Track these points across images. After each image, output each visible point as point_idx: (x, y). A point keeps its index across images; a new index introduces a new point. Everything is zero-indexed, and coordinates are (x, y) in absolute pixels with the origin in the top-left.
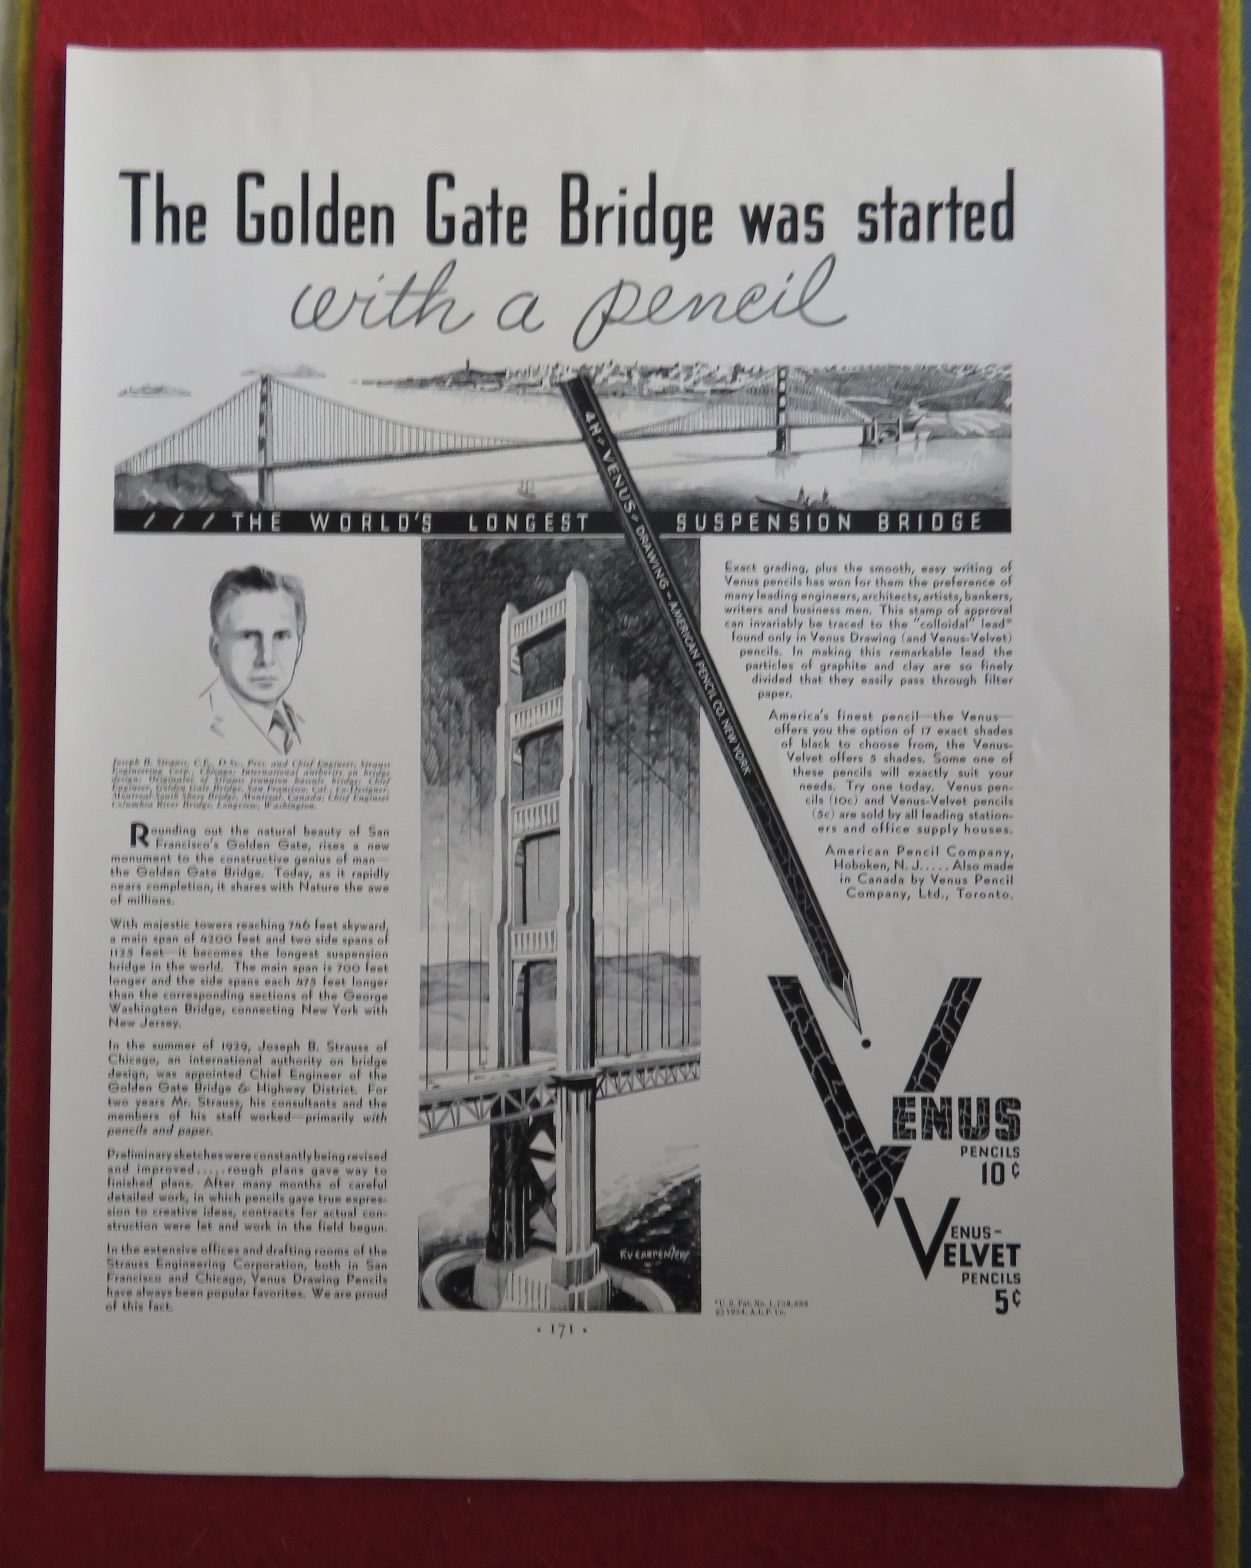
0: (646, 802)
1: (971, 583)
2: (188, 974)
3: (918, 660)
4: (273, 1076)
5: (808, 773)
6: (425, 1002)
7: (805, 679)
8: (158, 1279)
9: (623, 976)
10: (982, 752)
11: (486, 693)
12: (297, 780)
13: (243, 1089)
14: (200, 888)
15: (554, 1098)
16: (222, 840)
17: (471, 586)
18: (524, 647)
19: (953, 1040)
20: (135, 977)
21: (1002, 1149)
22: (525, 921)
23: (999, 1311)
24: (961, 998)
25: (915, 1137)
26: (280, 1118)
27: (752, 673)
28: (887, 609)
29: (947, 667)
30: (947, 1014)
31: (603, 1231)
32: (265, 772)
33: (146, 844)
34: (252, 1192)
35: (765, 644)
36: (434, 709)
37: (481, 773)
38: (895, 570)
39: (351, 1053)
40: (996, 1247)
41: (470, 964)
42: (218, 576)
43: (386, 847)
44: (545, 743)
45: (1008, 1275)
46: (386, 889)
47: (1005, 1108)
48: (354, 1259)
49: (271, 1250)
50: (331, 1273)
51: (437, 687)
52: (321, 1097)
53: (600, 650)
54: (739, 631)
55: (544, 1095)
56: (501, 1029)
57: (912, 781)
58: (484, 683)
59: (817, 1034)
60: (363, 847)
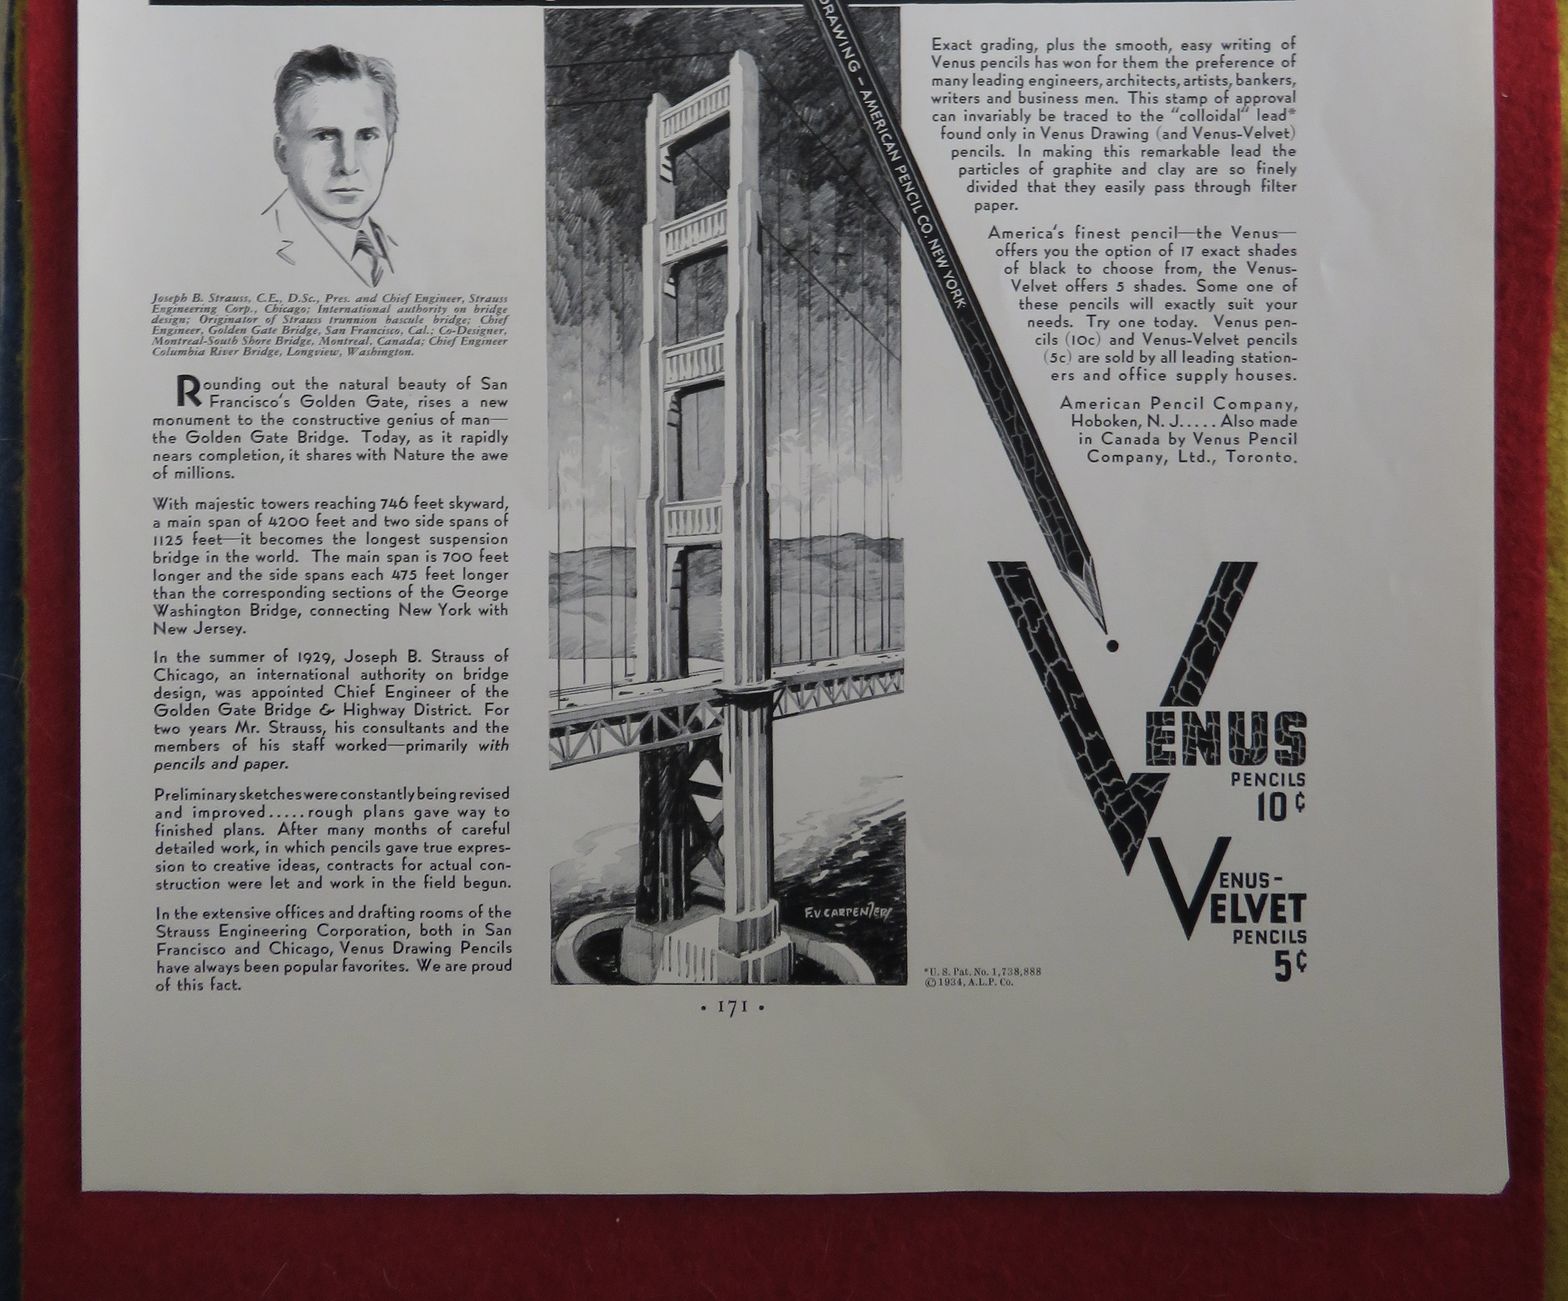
0: (833, 343)
1: (1244, 64)
2: (254, 566)
3: (1177, 162)
4: (364, 693)
5: (1038, 306)
6: (556, 600)
7: (1034, 187)
8: (222, 951)
9: (806, 564)
10: (1257, 278)
11: (628, 208)
12: (388, 320)
13: (326, 711)
14: (266, 457)
15: (720, 719)
16: (294, 396)
17: (608, 70)
18: (677, 148)
19: (1221, 640)
20: (186, 570)
21: (1283, 775)
22: (681, 497)
23: (1280, 977)
24: (1232, 588)
25: (1174, 763)
26: (374, 747)
27: (968, 179)
28: (1137, 96)
29: (1214, 171)
30: (1214, 608)
31: (783, 883)
32: (348, 310)
33: (198, 403)
34: (340, 840)
35: (981, 144)
36: (563, 226)
37: (623, 309)
38: (1148, 47)
39: (463, 664)
40: (1276, 897)
41: (613, 550)
42: (285, 60)
43: (503, 404)
44: (705, 270)
45: (1291, 932)
46: (504, 456)
47: (1287, 724)
48: (471, 923)
49: (364, 913)
50: (440, 941)
51: (565, 198)
52: (425, 720)
53: (773, 151)
54: (951, 126)
55: (706, 715)
56: (652, 632)
57: (1169, 315)
58: (627, 192)
59: (1051, 634)
60: (474, 403)
